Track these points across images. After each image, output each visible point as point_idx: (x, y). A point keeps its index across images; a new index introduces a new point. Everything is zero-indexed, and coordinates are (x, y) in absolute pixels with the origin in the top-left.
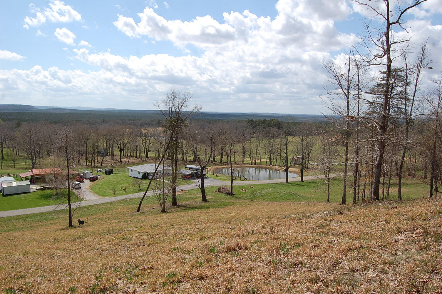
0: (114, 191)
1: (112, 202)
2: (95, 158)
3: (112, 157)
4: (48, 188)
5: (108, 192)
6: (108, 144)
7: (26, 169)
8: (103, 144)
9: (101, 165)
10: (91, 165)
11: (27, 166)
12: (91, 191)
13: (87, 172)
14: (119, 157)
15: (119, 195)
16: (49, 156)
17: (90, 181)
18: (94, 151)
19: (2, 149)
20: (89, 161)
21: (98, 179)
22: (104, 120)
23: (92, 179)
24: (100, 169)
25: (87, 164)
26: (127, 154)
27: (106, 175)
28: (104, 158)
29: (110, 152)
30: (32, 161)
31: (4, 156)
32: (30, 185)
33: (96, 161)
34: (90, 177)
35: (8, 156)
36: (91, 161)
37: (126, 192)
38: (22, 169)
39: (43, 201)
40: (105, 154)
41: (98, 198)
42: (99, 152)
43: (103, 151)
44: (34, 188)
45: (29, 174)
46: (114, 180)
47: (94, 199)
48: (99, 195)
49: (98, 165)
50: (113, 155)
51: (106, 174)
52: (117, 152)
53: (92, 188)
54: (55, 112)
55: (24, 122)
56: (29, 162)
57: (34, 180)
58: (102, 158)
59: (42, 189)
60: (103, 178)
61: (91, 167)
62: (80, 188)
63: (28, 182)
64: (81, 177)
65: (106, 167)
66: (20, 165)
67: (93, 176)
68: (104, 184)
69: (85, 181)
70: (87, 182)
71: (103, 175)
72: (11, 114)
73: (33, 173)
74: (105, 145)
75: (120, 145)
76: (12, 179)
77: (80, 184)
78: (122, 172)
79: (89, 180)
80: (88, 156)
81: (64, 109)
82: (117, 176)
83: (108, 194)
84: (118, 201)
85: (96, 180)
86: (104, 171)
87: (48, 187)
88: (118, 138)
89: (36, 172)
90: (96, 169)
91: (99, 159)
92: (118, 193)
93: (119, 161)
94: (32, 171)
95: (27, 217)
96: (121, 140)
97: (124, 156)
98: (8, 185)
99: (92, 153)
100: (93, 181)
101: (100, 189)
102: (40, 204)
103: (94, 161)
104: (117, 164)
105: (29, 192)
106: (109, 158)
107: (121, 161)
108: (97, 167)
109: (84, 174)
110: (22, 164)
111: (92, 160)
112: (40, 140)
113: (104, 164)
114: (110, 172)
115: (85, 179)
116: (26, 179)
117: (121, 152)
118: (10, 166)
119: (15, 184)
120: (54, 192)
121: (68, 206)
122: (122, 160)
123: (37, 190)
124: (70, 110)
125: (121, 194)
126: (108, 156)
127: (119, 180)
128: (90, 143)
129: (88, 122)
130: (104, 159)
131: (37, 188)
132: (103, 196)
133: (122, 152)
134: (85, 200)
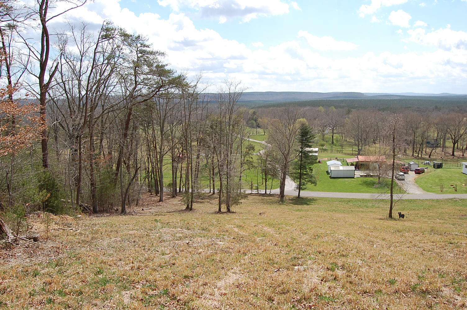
0: (442, 187)
1: (438, 199)
2: (423, 149)
3: (443, 149)
4: (371, 176)
5: (434, 188)
6: (440, 134)
7: (352, 154)
8: (433, 134)
9: (429, 157)
10: (418, 156)
11: (354, 152)
12: (415, 184)
13: (413, 163)
14: (451, 150)
15: (447, 192)
16: (375, 143)
17: (416, 174)
18: (423, 141)
19: (333, 134)
20: (416, 151)
21: (424, 172)
22: (436, 107)
23: (418, 172)
24: (427, 162)
25: (413, 154)
26: (461, 147)
27: (434, 169)
28: (433, 149)
29: (442, 143)
30: (358, 147)
31: (334, 141)
32: (355, 170)
33: (424, 152)
34: (416, 169)
35: (337, 141)
36: (418, 152)
37: (456, 190)
38: (348, 154)
39: (365, 188)
40: (435, 145)
41: (422, 193)
42: (428, 143)
43: (433, 142)
44: (358, 173)
45: (354, 160)
46: (443, 175)
47: (418, 193)
48: (424, 190)
49: (426, 157)
50: (444, 147)
51: (434, 167)
52: (449, 144)
53: (416, 181)
54: (384, 98)
55: (354, 109)
56: (356, 148)
57: (358, 166)
58: (431, 149)
59: (366, 176)
60: (430, 171)
61: (417, 158)
62: (404, 179)
63: (353, 168)
64: (406, 169)
65: (435, 160)
66: (347, 150)
67: (419, 168)
68: (430, 178)
69: (410, 172)
70: (412, 174)
71: (431, 169)
72: (342, 101)
73: (358, 159)
74: (436, 135)
75: (455, 136)
76: (339, 163)
77: (404, 175)
78: (454, 167)
79: (414, 172)
80: (415, 146)
81: (393, 95)
82: (447, 171)
83: (434, 190)
84: (446, 199)
85: (422, 173)
86: (432, 164)
87: (371, 174)
88: (452, 128)
89: (361, 158)
90: (422, 161)
91: (428, 150)
92: (446, 191)
93: (451, 154)
94: (357, 157)
95: (349, 201)
96: (456, 130)
97: (457, 148)
98: (335, 168)
99: (420, 143)
100: (419, 173)
101: (426, 183)
102: (362, 190)
103: (422, 152)
104: (449, 158)
105: (353, 178)
106: (439, 150)
107: (453, 155)
108: (424, 159)
109: (410, 165)
110: (348, 150)
111: (420, 150)
112: (367, 127)
113: (433, 156)
114: (439, 166)
115: (411, 171)
116: (352, 165)
117: (454, 144)
118: (339, 151)
119: (341, 168)
120: (376, 180)
121: (390, 197)
122: (455, 153)
123: (361, 176)
124: (399, 96)
125: (450, 193)
126: (438, 147)
127: (450, 176)
128: (419, 131)
129: (418, 110)
130: (434, 151)
131: (361, 175)
132: (428, 191)
133: (456, 144)
134: (408, 193)
